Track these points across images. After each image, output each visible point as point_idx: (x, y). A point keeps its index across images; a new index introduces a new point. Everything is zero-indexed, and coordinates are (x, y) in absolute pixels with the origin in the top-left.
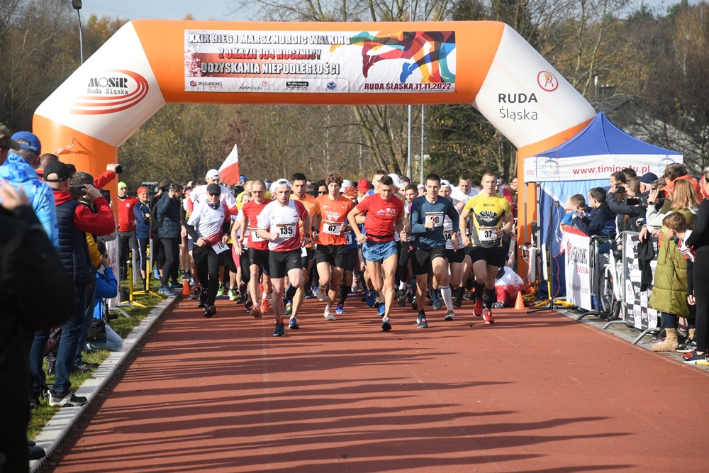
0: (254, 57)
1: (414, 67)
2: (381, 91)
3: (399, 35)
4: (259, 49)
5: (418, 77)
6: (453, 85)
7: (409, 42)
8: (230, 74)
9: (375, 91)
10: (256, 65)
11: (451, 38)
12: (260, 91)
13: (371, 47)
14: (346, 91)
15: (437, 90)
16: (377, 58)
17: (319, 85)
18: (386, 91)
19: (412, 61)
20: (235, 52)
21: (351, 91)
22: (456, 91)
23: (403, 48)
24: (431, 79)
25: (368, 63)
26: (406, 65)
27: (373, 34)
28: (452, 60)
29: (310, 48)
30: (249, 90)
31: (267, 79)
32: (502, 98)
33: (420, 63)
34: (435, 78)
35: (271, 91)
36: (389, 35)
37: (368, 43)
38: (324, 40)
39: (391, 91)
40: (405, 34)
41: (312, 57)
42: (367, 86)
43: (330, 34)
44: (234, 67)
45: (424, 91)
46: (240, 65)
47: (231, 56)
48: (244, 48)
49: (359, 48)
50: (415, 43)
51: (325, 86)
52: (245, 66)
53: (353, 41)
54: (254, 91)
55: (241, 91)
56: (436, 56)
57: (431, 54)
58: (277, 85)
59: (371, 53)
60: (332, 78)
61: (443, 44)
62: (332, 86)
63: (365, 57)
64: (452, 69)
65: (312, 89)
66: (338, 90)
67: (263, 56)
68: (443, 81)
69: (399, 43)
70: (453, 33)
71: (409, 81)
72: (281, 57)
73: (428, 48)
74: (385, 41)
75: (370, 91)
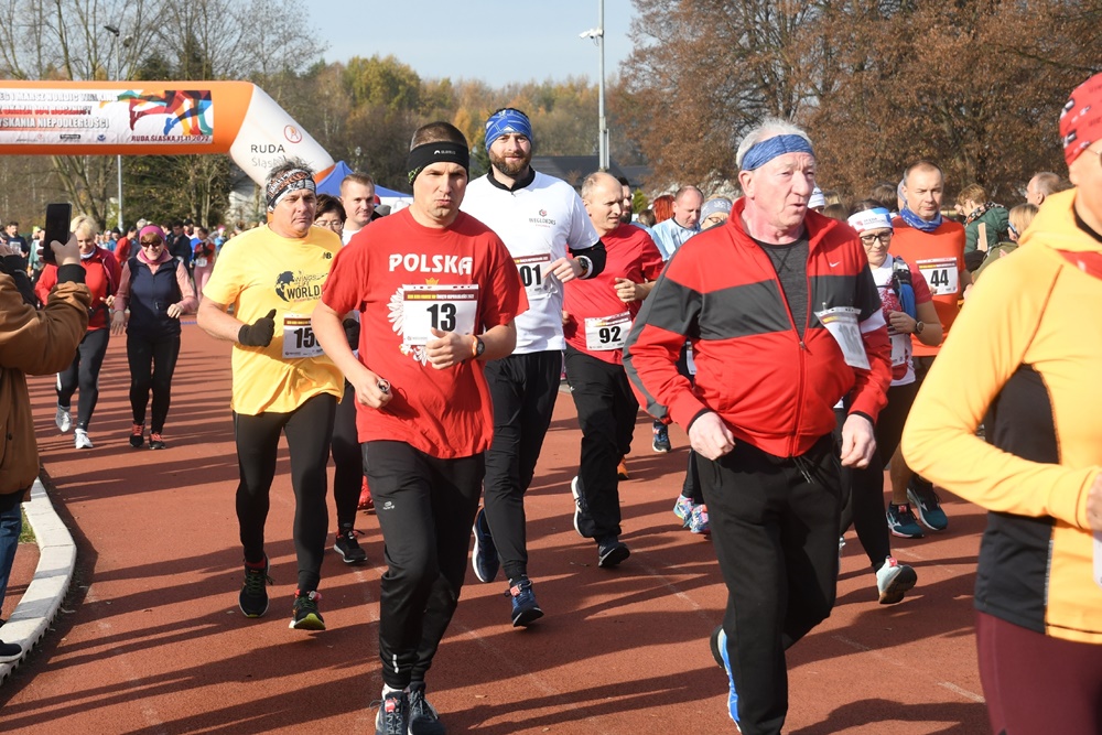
0: (29, 112)
1: (175, 122)
2: (147, 143)
3: (161, 93)
4: (34, 106)
5: (179, 130)
6: (211, 137)
7: (171, 100)
8: (8, 128)
9: (141, 143)
10: (33, 120)
11: (208, 96)
12: (36, 143)
13: (136, 104)
14: (115, 143)
15: (196, 142)
16: (142, 114)
17: (90, 137)
18: (151, 143)
19: (174, 116)
20: (12, 108)
21: (120, 143)
22: (213, 143)
23: (165, 104)
24: (192, 132)
25: (134, 119)
26: (168, 120)
27: (138, 92)
28: (209, 115)
29: (80, 105)
30: (26, 142)
31: (42, 133)
32: (254, 148)
33: (181, 117)
34: (195, 131)
35: (46, 143)
36: (152, 93)
37: (134, 101)
38: (94, 98)
39: (156, 142)
40: (166, 92)
41: (83, 112)
42: (133, 138)
43: (99, 93)
44: (11, 121)
45: (184, 142)
46: (17, 120)
47: (9, 112)
48: (20, 105)
49: (126, 104)
50: (176, 100)
51: (95, 139)
52: (21, 121)
53: (121, 98)
54: (30, 143)
55: (19, 143)
56: (195, 112)
57: (191, 110)
58: (52, 137)
59: (137, 109)
60: (101, 132)
61: (201, 101)
62: (102, 138)
63: (132, 113)
64: (210, 123)
65: (83, 141)
66: (108, 142)
67: (38, 112)
68: (202, 134)
69: (162, 100)
70: (209, 92)
71: (171, 133)
72: (55, 112)
73: (187, 104)
74: (150, 98)
75: (136, 143)
